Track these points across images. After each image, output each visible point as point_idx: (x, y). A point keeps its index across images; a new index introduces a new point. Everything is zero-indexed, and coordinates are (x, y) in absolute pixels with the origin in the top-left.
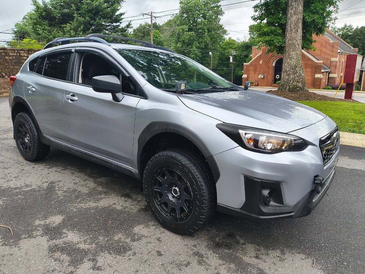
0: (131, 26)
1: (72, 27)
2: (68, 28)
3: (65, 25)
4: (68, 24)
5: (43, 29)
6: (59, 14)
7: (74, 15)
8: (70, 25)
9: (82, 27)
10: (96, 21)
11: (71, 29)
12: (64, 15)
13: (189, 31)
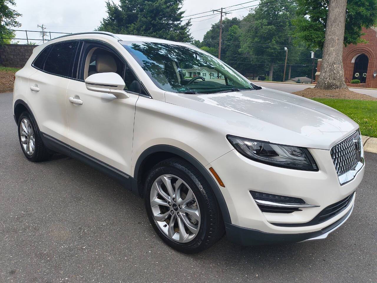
0: (190, 24)
1: (136, 27)
2: (132, 28)
3: (129, 25)
4: (133, 24)
5: (112, 29)
6: (126, 15)
7: (138, 16)
8: (134, 25)
9: (144, 27)
10: (156, 20)
11: (134, 29)
12: (129, 16)
13: (268, 25)
